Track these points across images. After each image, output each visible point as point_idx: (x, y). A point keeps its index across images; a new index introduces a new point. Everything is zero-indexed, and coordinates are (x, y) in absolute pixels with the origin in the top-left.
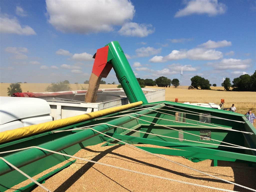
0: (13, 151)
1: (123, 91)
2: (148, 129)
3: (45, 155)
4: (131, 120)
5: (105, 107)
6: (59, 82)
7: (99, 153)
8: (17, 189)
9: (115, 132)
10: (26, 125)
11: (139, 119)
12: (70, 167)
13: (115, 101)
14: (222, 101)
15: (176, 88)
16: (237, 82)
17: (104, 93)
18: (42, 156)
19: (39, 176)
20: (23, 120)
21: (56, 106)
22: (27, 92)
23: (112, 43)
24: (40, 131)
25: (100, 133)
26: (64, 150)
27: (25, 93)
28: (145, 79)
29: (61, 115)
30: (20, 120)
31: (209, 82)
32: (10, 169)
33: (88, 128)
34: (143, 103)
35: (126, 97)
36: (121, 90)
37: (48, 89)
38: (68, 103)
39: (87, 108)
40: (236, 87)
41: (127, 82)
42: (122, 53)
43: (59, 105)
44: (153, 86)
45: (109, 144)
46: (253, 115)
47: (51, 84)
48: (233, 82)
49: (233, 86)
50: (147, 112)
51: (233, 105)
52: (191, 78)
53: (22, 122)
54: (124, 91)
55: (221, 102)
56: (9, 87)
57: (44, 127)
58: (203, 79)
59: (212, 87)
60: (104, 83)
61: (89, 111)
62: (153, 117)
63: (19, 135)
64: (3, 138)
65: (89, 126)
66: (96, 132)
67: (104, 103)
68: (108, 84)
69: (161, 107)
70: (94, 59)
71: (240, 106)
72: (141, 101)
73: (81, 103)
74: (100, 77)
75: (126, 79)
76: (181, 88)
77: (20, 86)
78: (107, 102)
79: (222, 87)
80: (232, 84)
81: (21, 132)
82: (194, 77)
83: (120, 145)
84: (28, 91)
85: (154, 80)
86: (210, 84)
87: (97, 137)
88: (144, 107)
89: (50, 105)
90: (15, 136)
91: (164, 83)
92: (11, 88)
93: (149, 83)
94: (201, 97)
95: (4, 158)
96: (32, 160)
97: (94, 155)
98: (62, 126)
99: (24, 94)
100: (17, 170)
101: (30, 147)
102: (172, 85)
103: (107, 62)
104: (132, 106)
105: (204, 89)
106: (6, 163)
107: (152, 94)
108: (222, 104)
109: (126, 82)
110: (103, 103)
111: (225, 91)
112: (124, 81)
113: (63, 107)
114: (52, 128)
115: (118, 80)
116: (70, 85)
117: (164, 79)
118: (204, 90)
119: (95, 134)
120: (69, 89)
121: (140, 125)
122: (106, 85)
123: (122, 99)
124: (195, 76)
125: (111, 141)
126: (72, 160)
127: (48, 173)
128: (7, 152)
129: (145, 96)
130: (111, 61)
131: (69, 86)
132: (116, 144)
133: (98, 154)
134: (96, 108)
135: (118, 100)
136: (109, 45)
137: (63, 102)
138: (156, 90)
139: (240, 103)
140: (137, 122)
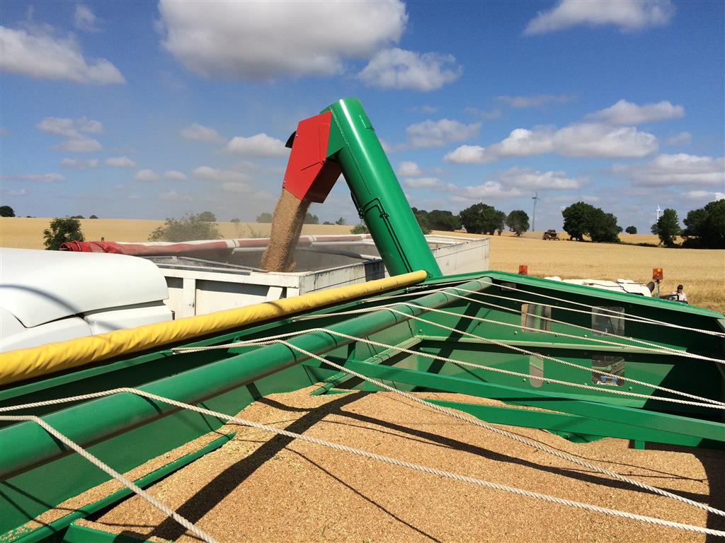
0: (66, 400)
1: (371, 242)
2: (440, 349)
3: (157, 414)
4: (397, 323)
5: (319, 285)
6: (188, 217)
7: (304, 413)
8: (76, 508)
9: (352, 353)
10: (97, 330)
11: (420, 319)
12: (222, 449)
13: (348, 267)
14: (655, 273)
15: (518, 236)
16: (697, 222)
17: (314, 246)
18: (150, 417)
19: (137, 473)
20: (90, 317)
21: (182, 279)
22: (100, 240)
23: (342, 103)
24: (140, 346)
25: (311, 355)
26: (205, 403)
27: (93, 243)
28: (429, 211)
29: (194, 305)
30: (81, 315)
31: (616, 221)
32: (58, 450)
33: (276, 341)
34: (429, 277)
35: (379, 257)
36: (364, 240)
37: (157, 235)
38: (214, 271)
39: (269, 286)
40: (694, 237)
41: (384, 215)
42: (369, 131)
43: (190, 277)
44: (452, 230)
45: (331, 389)
47: (165, 222)
48: (686, 222)
49: (684, 234)
50: (441, 301)
51: (680, 288)
52: (564, 208)
53: (88, 322)
54: (374, 243)
55: (654, 278)
56: (48, 227)
57: (150, 335)
58: (599, 212)
59: (622, 236)
60: (314, 220)
61: (274, 294)
62: (458, 314)
63: (81, 358)
64: (37, 365)
65: (279, 336)
66: (299, 352)
67: (316, 274)
68: (324, 224)
69: (480, 289)
70: (289, 150)
71: (705, 290)
72: (422, 271)
73: (252, 273)
74: (305, 200)
75: (379, 207)
76: (534, 238)
77: (78, 226)
78: (326, 272)
79: (652, 234)
80: (683, 227)
81: (88, 350)
82: (573, 206)
83: (363, 394)
84: (103, 239)
85: (456, 213)
86: (620, 227)
87: (298, 368)
88: (432, 287)
89: (166, 277)
90: (70, 359)
91: (485, 222)
92: (54, 231)
93: (441, 221)
94: (592, 264)
95: (43, 420)
96: (121, 427)
97: (290, 418)
98: (201, 334)
99: (92, 246)
100: (81, 453)
101: (115, 391)
102: (507, 228)
103: (327, 159)
104: (397, 285)
105: (599, 242)
106: (48, 432)
107: (452, 250)
108: (656, 284)
109: (381, 216)
110: (313, 273)
111: (662, 247)
112: (376, 212)
113: (200, 284)
114: (174, 340)
115: (357, 208)
116: (217, 225)
117: (486, 210)
118: (600, 244)
119: (296, 358)
120: (215, 235)
121: (417, 338)
122: (321, 226)
123: (366, 265)
124: (576, 203)
125: (338, 382)
126: (228, 431)
127: (160, 466)
128: (51, 402)
129: (434, 256)
130: (337, 154)
131: (216, 227)
132: (351, 390)
133: (299, 415)
134: (295, 288)
135: (356, 266)
136: (334, 110)
137: (201, 270)
138: (462, 242)
139: (705, 282)
140: (411, 329)
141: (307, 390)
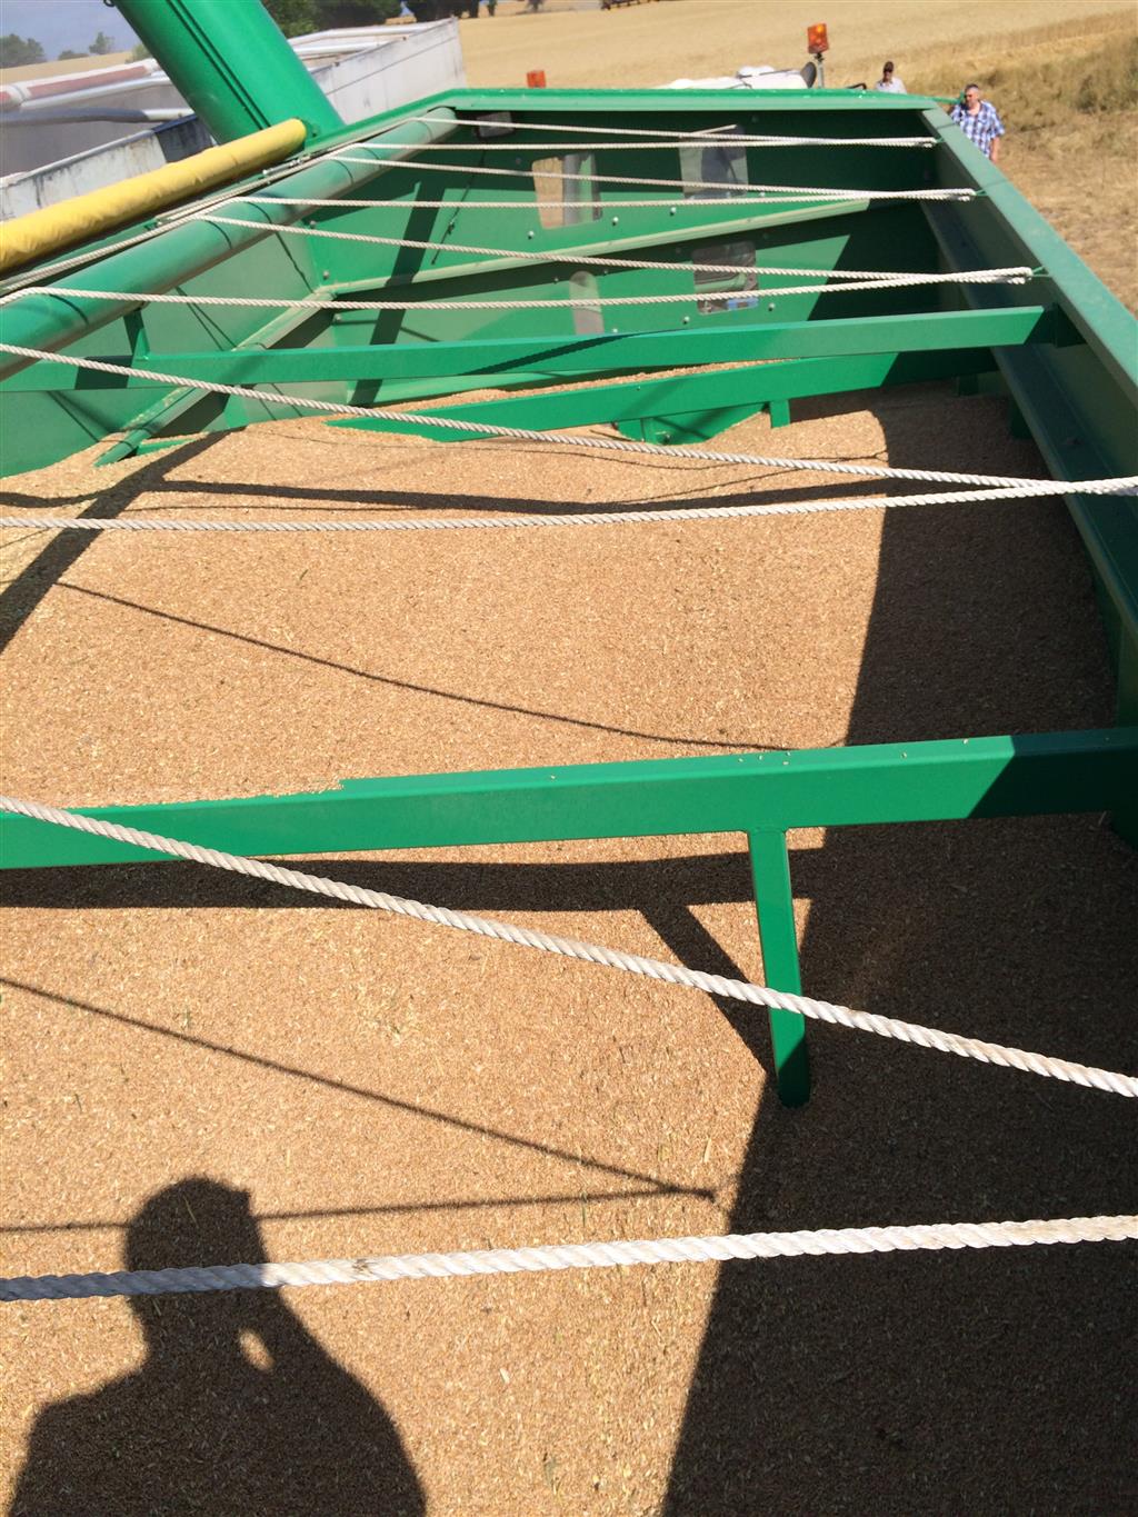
1: (160, 76)
4: (235, 249)
7: (87, 503)
9: (140, 341)
14: (813, 37)
15: (535, 10)
17: (28, 112)
34: (311, 134)
35: (189, 111)
36: (155, 74)
44: (380, 22)
45: (144, 442)
46: (985, 117)
50: (336, 180)
51: (888, 69)
54: (167, 79)
55: (811, 49)
67: (34, 177)
68: (58, 59)
69: (429, 138)
71: (930, 69)
72: (293, 121)
76: (571, 9)
78: (61, 168)
104: (238, 166)
107: (371, 65)
108: (816, 64)
110: (26, 175)
121: (322, 294)
123: (161, 134)
125: (155, 426)
129: (325, 87)
135: (135, 141)
138: (391, 39)
139: (930, 50)
140: (302, 275)
141: (88, 456)
